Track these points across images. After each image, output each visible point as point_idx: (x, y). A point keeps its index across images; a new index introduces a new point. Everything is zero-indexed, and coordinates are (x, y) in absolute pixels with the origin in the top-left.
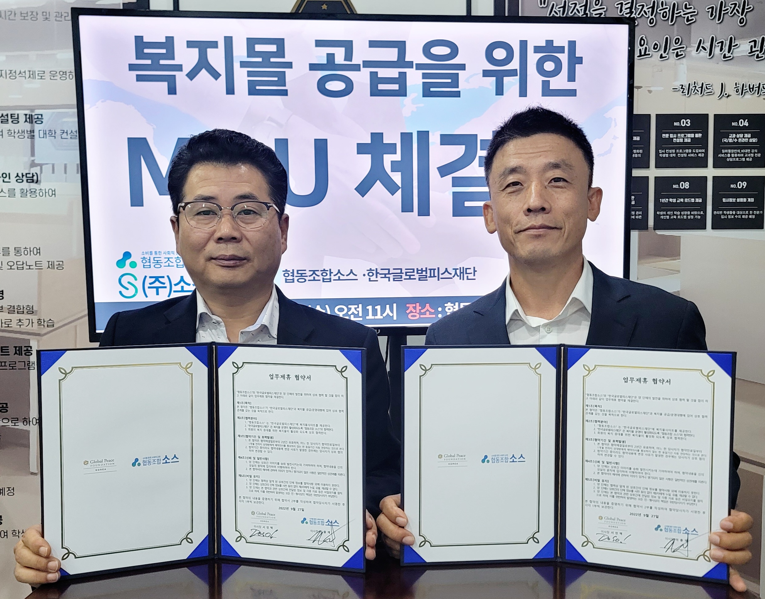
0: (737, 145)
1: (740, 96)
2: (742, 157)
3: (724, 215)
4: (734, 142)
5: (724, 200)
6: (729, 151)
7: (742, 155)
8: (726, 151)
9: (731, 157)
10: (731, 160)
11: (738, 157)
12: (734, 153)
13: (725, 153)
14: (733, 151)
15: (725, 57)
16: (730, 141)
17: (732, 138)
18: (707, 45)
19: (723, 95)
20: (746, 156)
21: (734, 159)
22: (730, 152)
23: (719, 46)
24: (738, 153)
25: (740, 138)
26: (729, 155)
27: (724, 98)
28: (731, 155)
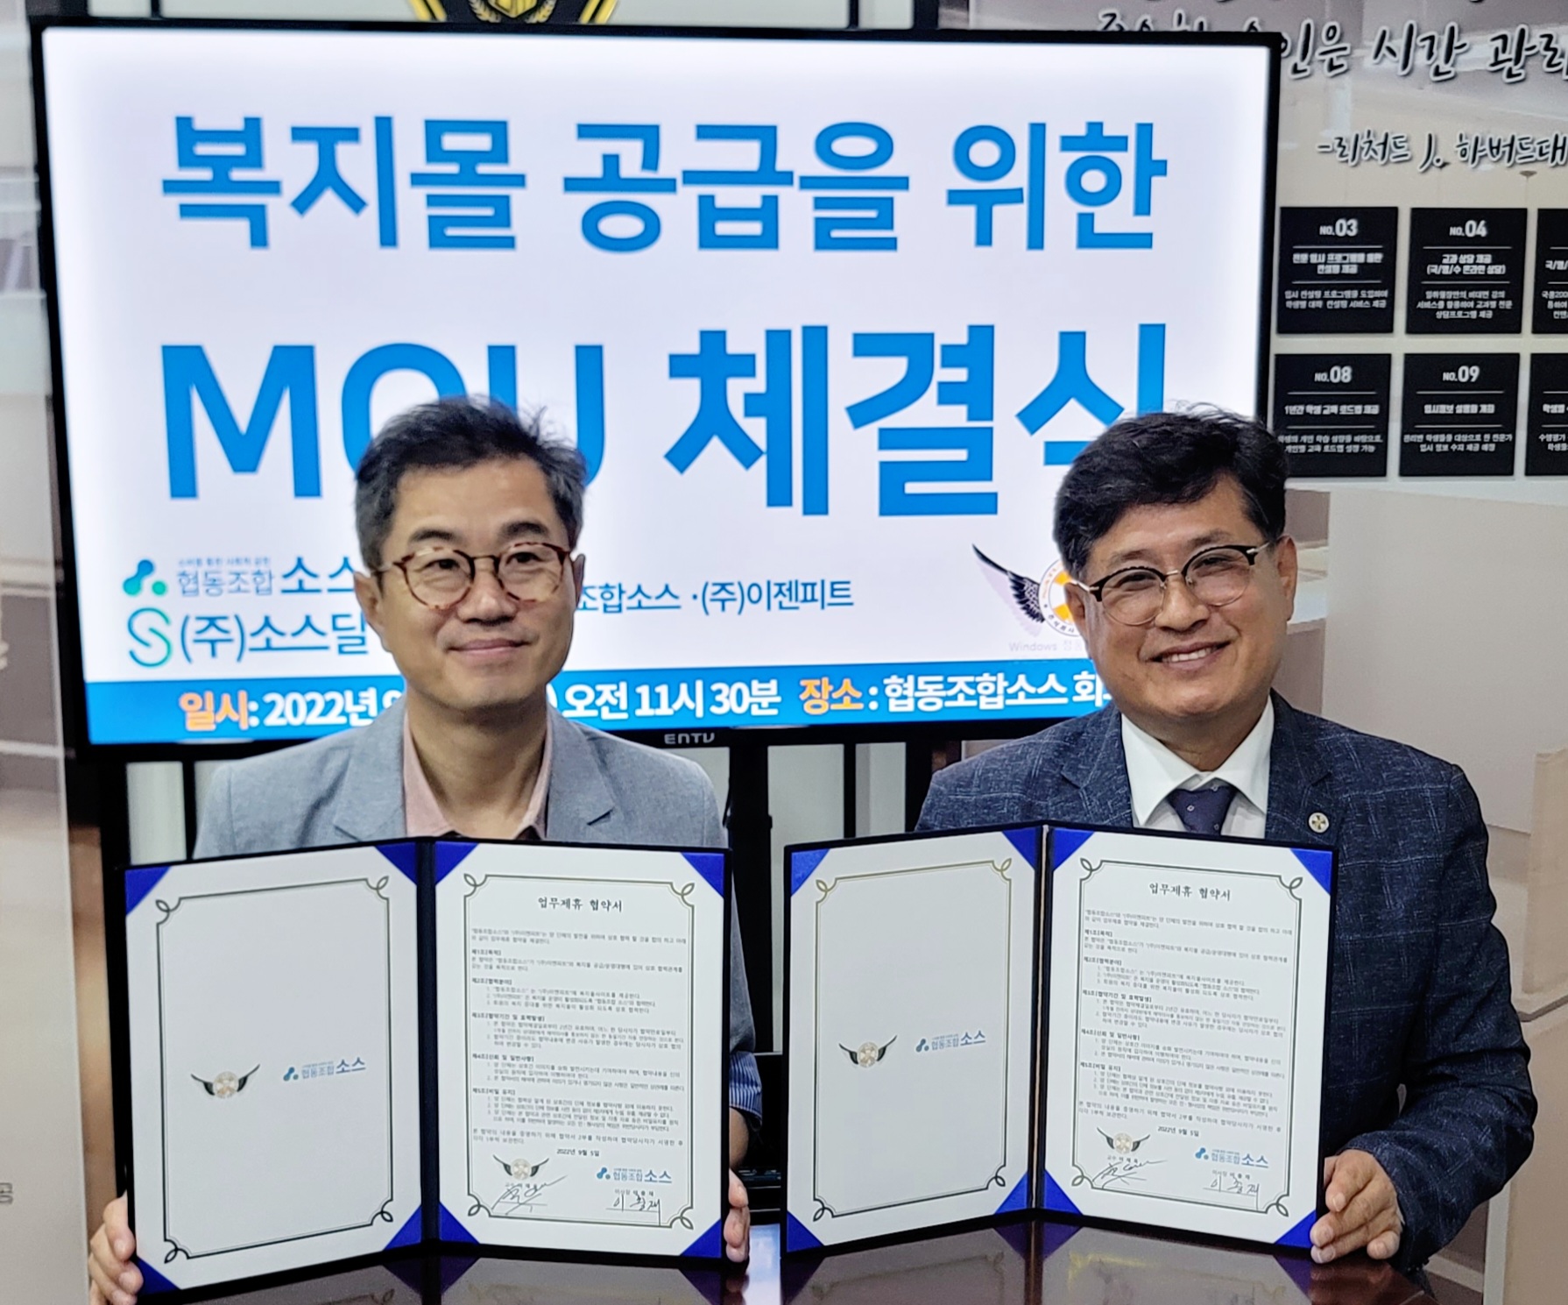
0: (1459, 281)
1: (1470, 166)
2: (1469, 309)
3: (1427, 443)
4: (1454, 273)
5: (1428, 409)
6: (1443, 294)
7: (1471, 304)
8: (1436, 294)
9: (1445, 309)
10: (1446, 315)
11: (1461, 309)
12: (1453, 300)
13: (1432, 300)
14: (1450, 294)
15: (1437, 73)
16: (1446, 270)
17: (1450, 265)
18: (1399, 44)
19: (1432, 164)
20: (1479, 306)
21: (1453, 313)
22: (1443, 296)
23: (1423, 47)
24: (1461, 300)
25: (1466, 264)
26: (1441, 304)
27: (1433, 168)
28: (1447, 304)
